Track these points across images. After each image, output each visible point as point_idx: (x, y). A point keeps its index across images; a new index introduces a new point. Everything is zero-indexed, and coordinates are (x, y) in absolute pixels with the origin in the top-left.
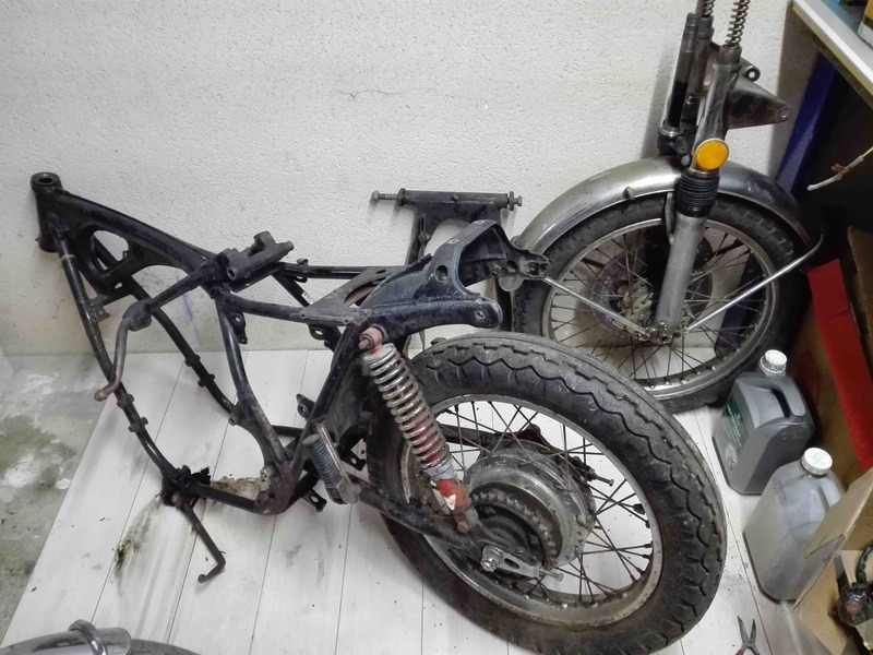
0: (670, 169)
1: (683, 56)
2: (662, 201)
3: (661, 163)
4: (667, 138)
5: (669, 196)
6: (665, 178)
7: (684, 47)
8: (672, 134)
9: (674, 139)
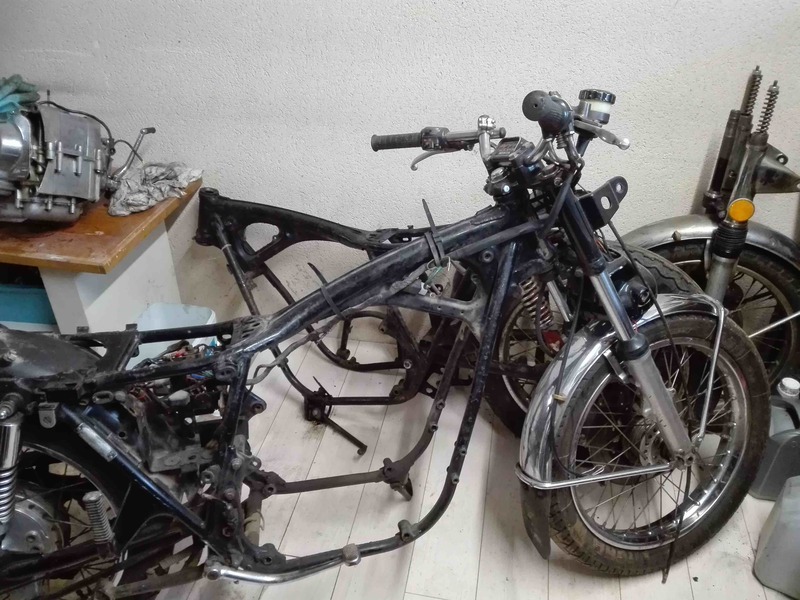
0: (710, 222)
1: (726, 140)
2: (702, 246)
3: (705, 218)
4: (710, 199)
5: (708, 242)
6: (706, 229)
7: (727, 133)
8: (714, 196)
9: (715, 200)
